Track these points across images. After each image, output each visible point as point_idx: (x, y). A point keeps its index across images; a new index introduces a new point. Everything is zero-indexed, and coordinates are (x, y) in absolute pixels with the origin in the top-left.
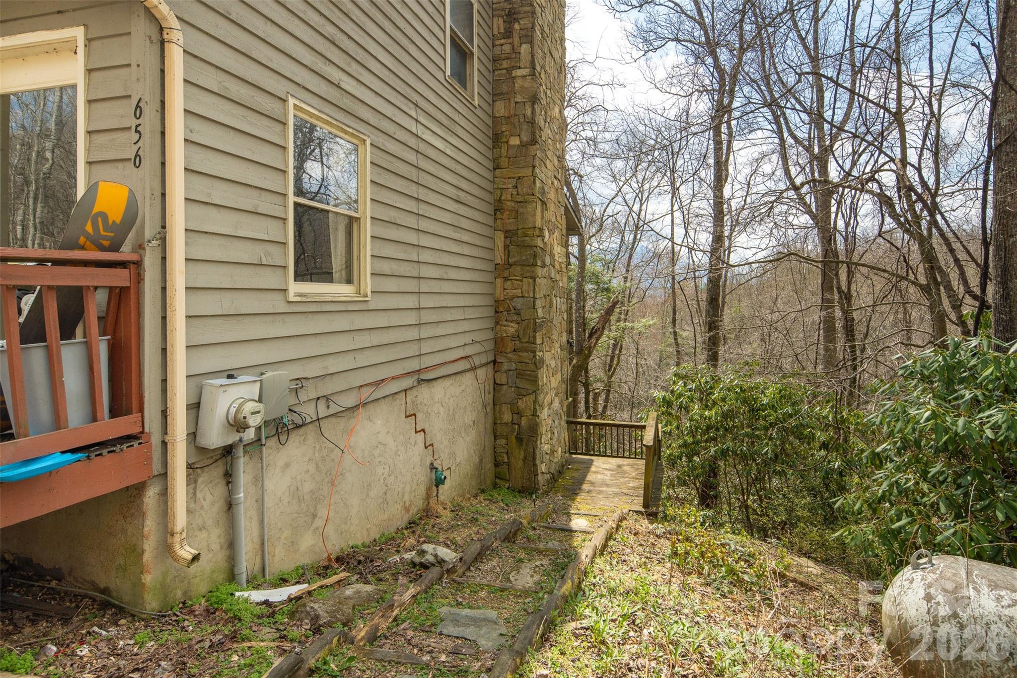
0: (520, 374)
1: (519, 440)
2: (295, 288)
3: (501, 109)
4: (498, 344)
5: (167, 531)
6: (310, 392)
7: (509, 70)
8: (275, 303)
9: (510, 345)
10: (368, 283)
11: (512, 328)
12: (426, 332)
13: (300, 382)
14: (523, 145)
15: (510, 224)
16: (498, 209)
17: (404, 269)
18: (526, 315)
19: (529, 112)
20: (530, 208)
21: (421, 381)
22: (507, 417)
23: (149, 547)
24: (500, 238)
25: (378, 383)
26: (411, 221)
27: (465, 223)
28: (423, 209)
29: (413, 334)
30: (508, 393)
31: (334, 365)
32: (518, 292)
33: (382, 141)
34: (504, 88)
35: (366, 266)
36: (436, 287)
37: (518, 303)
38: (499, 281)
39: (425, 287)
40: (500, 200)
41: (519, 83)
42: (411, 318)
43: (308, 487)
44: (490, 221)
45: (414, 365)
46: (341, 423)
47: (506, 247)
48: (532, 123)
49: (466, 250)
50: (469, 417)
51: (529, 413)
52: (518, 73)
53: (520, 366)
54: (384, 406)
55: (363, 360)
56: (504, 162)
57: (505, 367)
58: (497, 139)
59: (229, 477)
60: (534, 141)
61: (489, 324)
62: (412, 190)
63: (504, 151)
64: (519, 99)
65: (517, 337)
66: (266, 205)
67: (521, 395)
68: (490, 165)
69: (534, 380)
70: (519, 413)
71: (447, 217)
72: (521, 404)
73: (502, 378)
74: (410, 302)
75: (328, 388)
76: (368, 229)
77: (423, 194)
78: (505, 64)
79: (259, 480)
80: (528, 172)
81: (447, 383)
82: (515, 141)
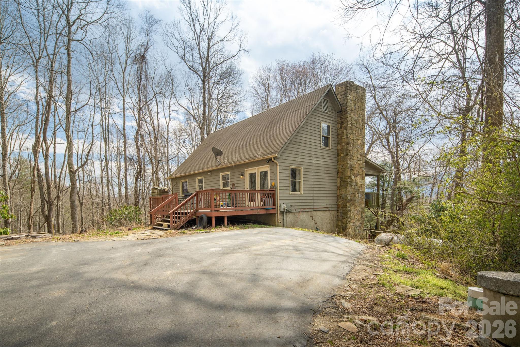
0: (343, 213)
1: (343, 229)
2: (291, 193)
3: (339, 147)
4: (338, 206)
5: (278, 219)
6: (293, 208)
7: (341, 137)
8: (288, 195)
9: (341, 206)
10: (302, 192)
11: (341, 202)
12: (314, 201)
13: (291, 206)
14: (344, 156)
15: (341, 176)
16: (338, 172)
17: (310, 189)
18: (345, 198)
19: (346, 147)
20: (346, 172)
21: (314, 210)
22: (340, 224)
23: (276, 220)
24: (339, 180)
25: (304, 209)
26: (312, 180)
27: (326, 178)
28: (314, 177)
29: (312, 201)
30: (340, 218)
31: (296, 204)
32: (343, 193)
33: (305, 167)
34: (340, 142)
35: (302, 189)
36: (318, 192)
37: (343, 195)
38: (338, 190)
39: (315, 192)
40: (339, 170)
41: (343, 140)
42: (312, 198)
43: (293, 221)
44: (336, 176)
45: (312, 207)
46: (298, 214)
47: (340, 182)
48: (347, 150)
49: (327, 184)
50: (328, 221)
51: (345, 223)
52: (343, 137)
53: (344, 211)
54: (305, 213)
55: (301, 204)
56: (339, 160)
57: (340, 211)
58: (338, 155)
59: (283, 216)
60: (347, 155)
61: (336, 201)
62: (312, 174)
63: (340, 158)
64: (343, 144)
65: (342, 204)
66: (287, 182)
67: (343, 219)
68: (336, 162)
69: (347, 215)
70: (343, 223)
71: (321, 177)
72: (343, 221)
73: (339, 214)
74: (312, 195)
75: (295, 208)
76: (302, 182)
77: (314, 174)
78: (340, 136)
79: (286, 218)
80: (346, 162)
81: (321, 212)
82: (342, 155)
